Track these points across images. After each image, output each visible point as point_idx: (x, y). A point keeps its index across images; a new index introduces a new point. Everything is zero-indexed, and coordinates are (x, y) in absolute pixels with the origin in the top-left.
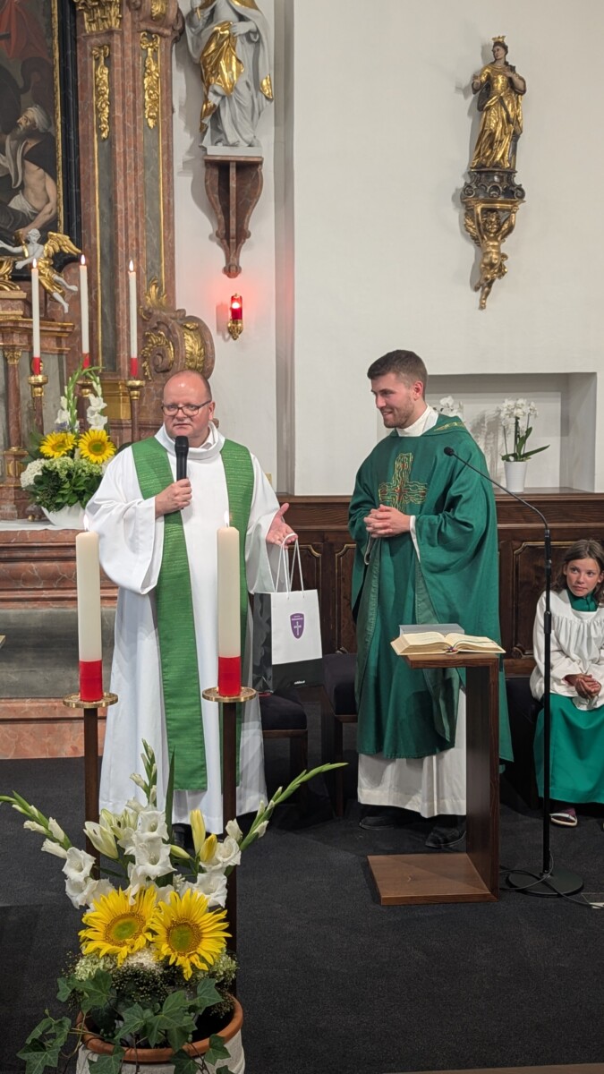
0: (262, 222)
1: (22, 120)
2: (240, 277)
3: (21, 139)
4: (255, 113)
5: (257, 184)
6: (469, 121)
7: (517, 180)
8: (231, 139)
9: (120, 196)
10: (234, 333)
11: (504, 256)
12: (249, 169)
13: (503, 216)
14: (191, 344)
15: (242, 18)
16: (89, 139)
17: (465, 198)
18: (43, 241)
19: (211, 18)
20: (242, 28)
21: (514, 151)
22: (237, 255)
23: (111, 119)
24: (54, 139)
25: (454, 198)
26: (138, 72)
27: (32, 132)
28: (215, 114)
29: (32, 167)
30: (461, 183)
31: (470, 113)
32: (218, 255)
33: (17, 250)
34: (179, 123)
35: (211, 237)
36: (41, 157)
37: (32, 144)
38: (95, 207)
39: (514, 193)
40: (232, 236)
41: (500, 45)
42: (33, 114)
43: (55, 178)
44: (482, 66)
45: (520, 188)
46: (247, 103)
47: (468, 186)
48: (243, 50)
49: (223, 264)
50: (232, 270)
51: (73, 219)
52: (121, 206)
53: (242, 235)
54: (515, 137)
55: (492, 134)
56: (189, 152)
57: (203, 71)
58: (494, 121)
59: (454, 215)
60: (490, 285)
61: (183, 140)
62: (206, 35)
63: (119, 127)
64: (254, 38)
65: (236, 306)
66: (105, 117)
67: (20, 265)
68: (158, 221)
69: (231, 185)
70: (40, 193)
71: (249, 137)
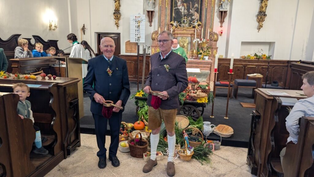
0: (226, 20)
1: (195, 6)
2: (223, 27)
3: (194, 8)
4: (227, 4)
5: (226, 14)
7: (266, 13)
8: (224, 7)
9: (207, 16)
10: (221, 35)
11: (263, 25)
12: (225, 12)
13: (263, 19)
14: (216, 37)
16: (204, 8)
17: (258, 16)
18: (197, 22)
21: (266, 9)
22: (222, 24)
23: (207, 5)
24: (199, 8)
25: (256, 16)
27: (196, 7)
28: (222, 5)
29: (195, 12)
30: (257, 14)
31: (259, 3)
32: (220, 24)
33: (193, 23)
34: (216, 6)
35: (219, 22)
36: (197, 11)
37: (196, 9)
38: (203, 18)
39: (265, 15)
40: (222, 22)
42: (196, 5)
43: (198, 14)
45: (266, 15)
46: (226, 3)
47: (258, 14)
49: (220, 25)
50: (221, 26)
51: (200, 19)
52: (207, 18)
53: (223, 21)
54: (266, 7)
55: (263, 7)
56: (217, 10)
58: (263, 4)
59: (255, 19)
60: (260, 29)
61: (216, 8)
63: (208, 7)
65: (222, 31)
66: (206, 5)
67: (194, 25)
68: (212, 20)
69: (223, 14)
70: (196, 16)
71: (226, 8)
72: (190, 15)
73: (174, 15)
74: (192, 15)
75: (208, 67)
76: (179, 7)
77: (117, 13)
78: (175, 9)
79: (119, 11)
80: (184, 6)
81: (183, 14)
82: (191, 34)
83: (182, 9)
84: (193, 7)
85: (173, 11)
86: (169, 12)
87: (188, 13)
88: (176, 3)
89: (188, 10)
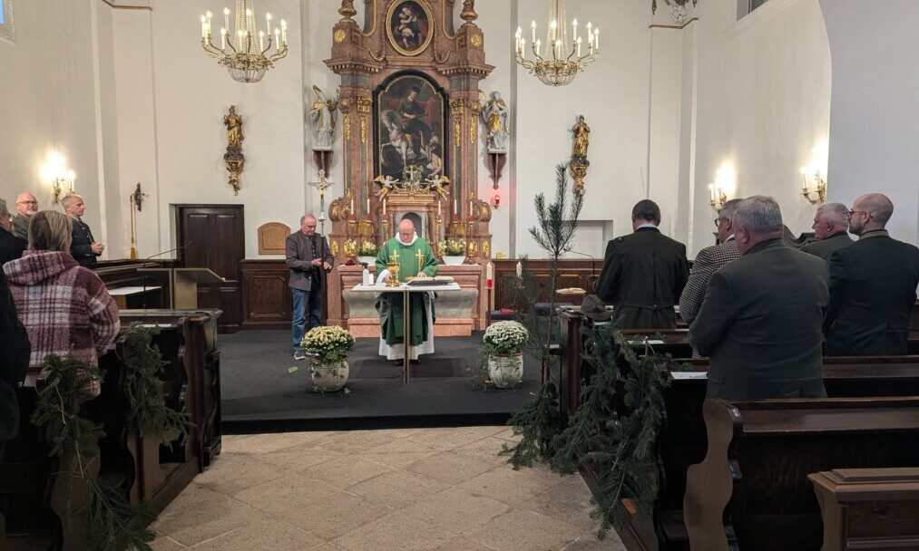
0: (506, 172)
1: (431, 141)
2: (498, 189)
3: (431, 146)
4: (504, 138)
5: (504, 160)
6: (572, 141)
8: (497, 147)
9: (462, 165)
10: (496, 207)
11: (583, 183)
12: (502, 155)
13: (583, 171)
14: (485, 211)
15: (501, 109)
16: (453, 147)
17: (571, 165)
18: (439, 178)
19: (491, 109)
20: (501, 112)
21: (586, 150)
22: (497, 182)
23: (460, 141)
26: (469, 127)
27: (434, 144)
28: (492, 139)
29: (434, 155)
32: (491, 182)
33: (431, 181)
34: (480, 141)
35: (489, 177)
36: (437, 152)
37: (434, 148)
39: (586, 163)
40: (496, 176)
41: (582, 117)
42: (435, 139)
43: (440, 156)
44: (575, 123)
46: (502, 135)
48: (501, 119)
49: (493, 185)
50: (496, 187)
52: (462, 168)
53: (499, 176)
54: (587, 146)
55: (579, 145)
56: (483, 150)
57: (488, 125)
58: (580, 141)
61: (481, 146)
62: (490, 114)
63: (463, 144)
64: (504, 115)
65: (497, 199)
66: (458, 140)
67: (433, 186)
68: (474, 172)
69: (496, 161)
70: (436, 163)
71: (502, 146)
72: (420, 161)
73: (381, 160)
74: (426, 161)
75: (473, 281)
76: (393, 143)
77: (234, 157)
78: (384, 148)
79: (240, 149)
80: (406, 140)
81: (404, 157)
82: (428, 206)
83: (402, 146)
84: (427, 142)
85: (381, 151)
86: (369, 153)
87: (415, 156)
88: (386, 133)
89: (416, 149)
